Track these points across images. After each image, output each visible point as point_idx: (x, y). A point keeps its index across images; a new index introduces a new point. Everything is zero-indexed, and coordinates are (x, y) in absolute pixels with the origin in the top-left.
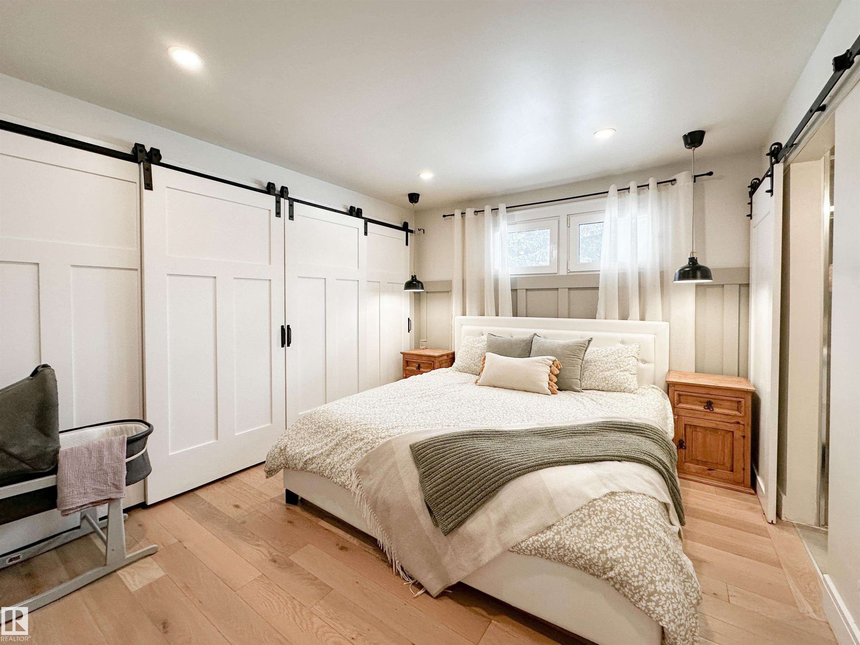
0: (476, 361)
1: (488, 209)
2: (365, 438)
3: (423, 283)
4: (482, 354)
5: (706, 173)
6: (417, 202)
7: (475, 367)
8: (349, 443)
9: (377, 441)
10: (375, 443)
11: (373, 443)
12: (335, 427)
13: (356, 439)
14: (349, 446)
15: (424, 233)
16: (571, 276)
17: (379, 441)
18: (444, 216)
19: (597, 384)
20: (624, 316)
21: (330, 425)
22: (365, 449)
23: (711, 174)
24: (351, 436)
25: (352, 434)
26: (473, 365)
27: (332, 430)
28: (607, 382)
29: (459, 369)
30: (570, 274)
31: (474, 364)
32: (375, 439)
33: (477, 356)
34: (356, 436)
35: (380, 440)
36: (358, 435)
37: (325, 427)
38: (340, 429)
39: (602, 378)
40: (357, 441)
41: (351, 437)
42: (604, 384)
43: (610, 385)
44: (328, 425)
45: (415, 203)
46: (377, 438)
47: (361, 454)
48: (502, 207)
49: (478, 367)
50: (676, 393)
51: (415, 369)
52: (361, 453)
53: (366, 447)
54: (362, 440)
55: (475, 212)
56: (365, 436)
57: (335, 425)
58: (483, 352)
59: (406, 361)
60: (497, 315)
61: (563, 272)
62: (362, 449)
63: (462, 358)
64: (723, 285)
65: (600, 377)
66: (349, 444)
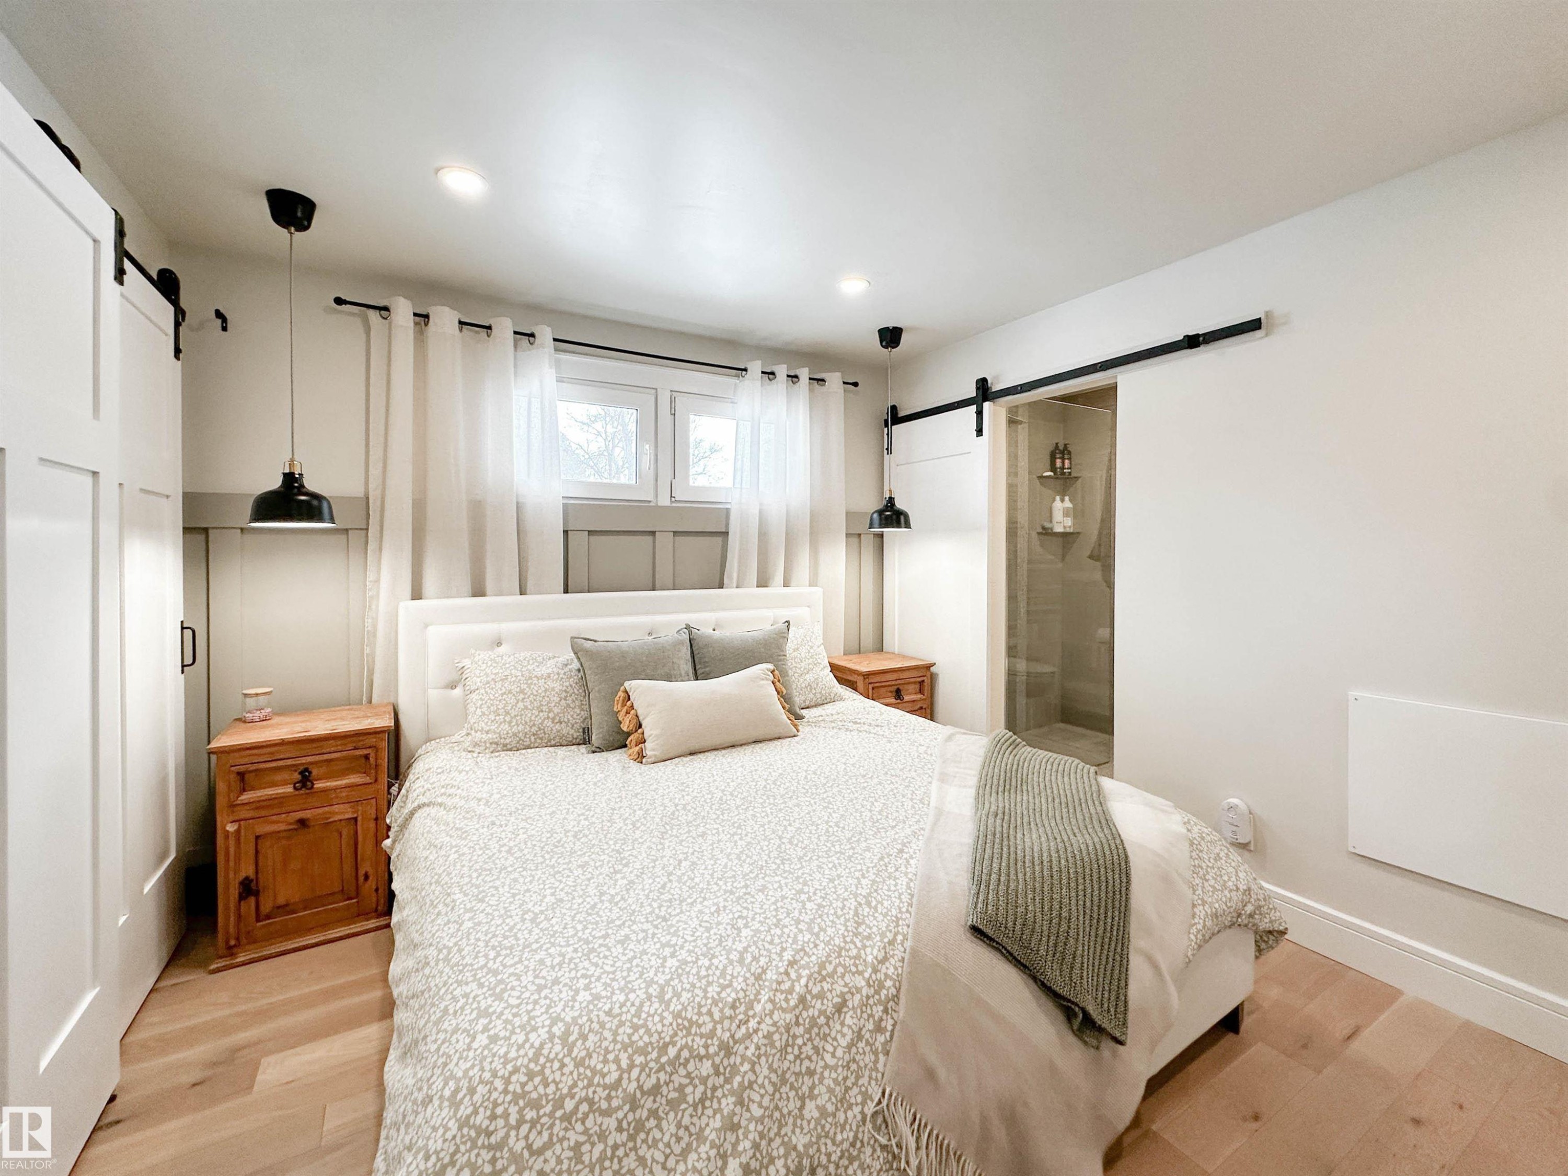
0: (556, 710)
1: (504, 327)
2: (848, 997)
3: (331, 501)
4: (565, 691)
5: (851, 381)
6: (306, 228)
7: (558, 726)
8: (808, 1049)
9: (880, 976)
10: (881, 986)
11: (877, 992)
12: (706, 1047)
13: (822, 1020)
14: (814, 1058)
15: (224, 329)
16: (679, 509)
17: (886, 974)
18: (339, 301)
19: (803, 698)
20: (763, 583)
21: (678, 1056)
22: (870, 1026)
23: (855, 384)
24: (797, 1024)
25: (797, 1018)
26: (549, 723)
27: (707, 1064)
28: (814, 691)
29: (505, 745)
30: (674, 505)
31: (553, 719)
32: (874, 977)
33: (557, 699)
34: (816, 1014)
35: (884, 970)
36: (818, 1005)
37: (663, 1077)
38: (733, 1036)
39: (806, 687)
40: (827, 1024)
41: (801, 1030)
42: (811, 696)
43: (819, 696)
44: (671, 1063)
45: (297, 230)
46: (875, 971)
47: (868, 1049)
48: (545, 334)
49: (563, 725)
50: (871, 686)
51: (289, 789)
52: (867, 1043)
53: (871, 1016)
54: (840, 1009)
55: (461, 323)
56: (839, 988)
57: (699, 1041)
58: (567, 684)
59: (239, 773)
60: (522, 593)
61: (665, 501)
62: (863, 1032)
63: (507, 713)
64: (860, 535)
65: (803, 685)
66: (811, 1052)
